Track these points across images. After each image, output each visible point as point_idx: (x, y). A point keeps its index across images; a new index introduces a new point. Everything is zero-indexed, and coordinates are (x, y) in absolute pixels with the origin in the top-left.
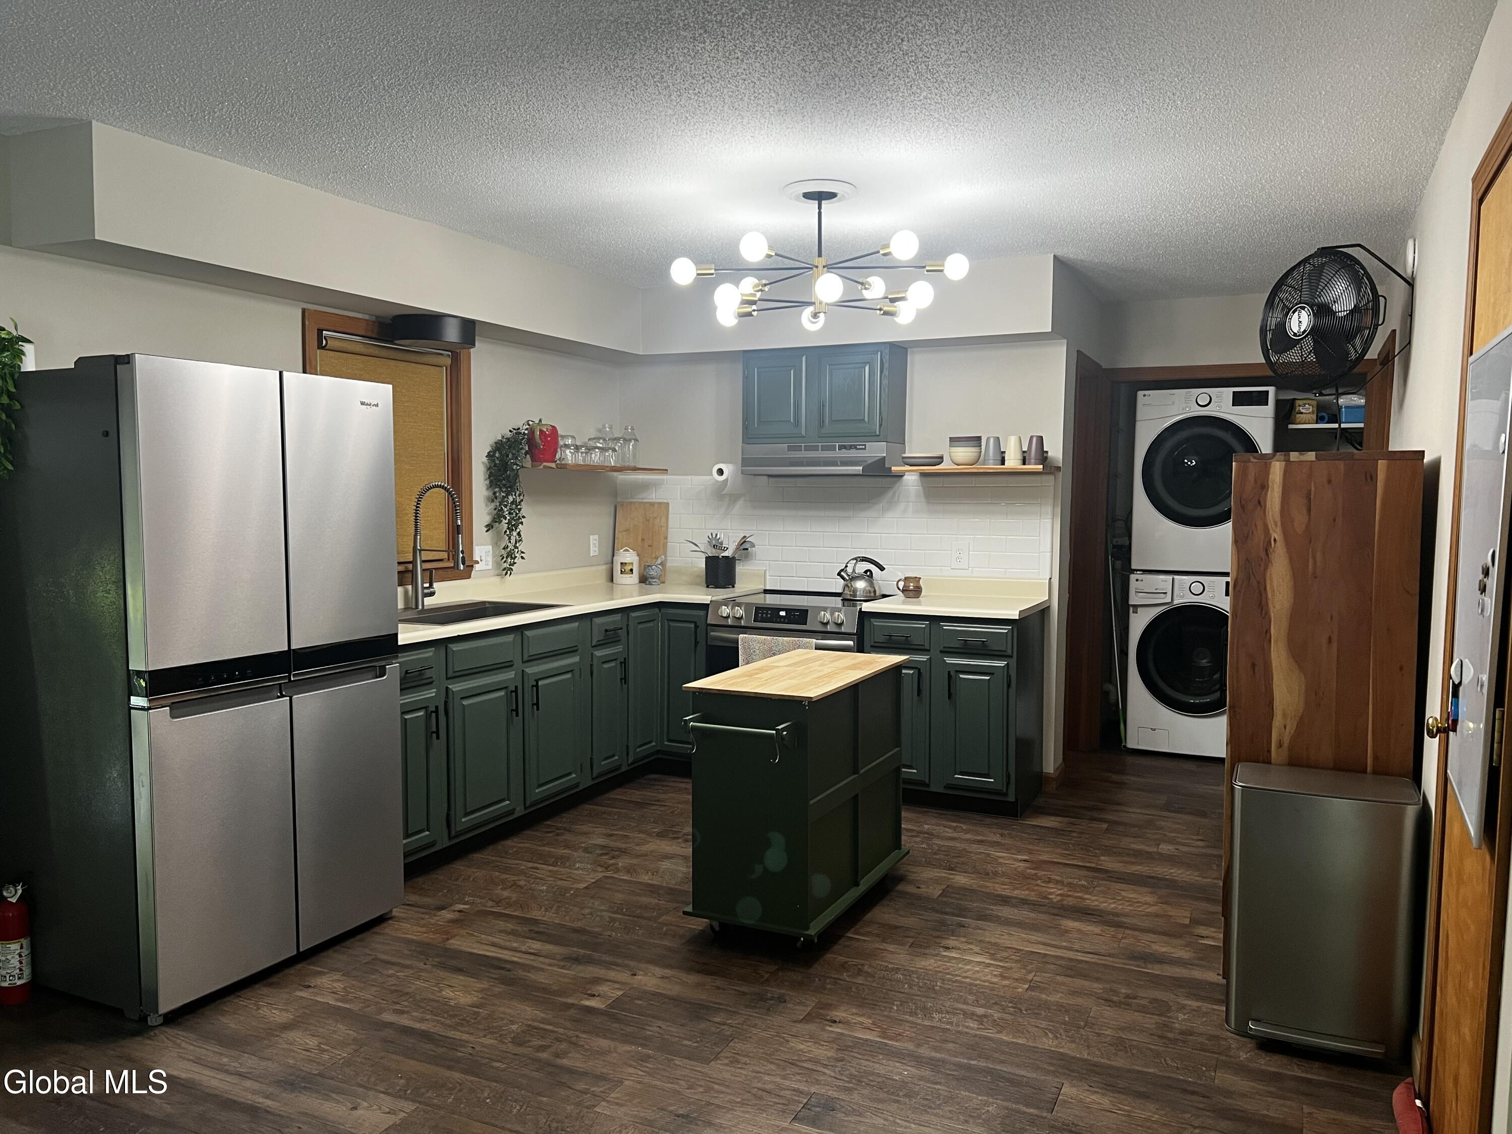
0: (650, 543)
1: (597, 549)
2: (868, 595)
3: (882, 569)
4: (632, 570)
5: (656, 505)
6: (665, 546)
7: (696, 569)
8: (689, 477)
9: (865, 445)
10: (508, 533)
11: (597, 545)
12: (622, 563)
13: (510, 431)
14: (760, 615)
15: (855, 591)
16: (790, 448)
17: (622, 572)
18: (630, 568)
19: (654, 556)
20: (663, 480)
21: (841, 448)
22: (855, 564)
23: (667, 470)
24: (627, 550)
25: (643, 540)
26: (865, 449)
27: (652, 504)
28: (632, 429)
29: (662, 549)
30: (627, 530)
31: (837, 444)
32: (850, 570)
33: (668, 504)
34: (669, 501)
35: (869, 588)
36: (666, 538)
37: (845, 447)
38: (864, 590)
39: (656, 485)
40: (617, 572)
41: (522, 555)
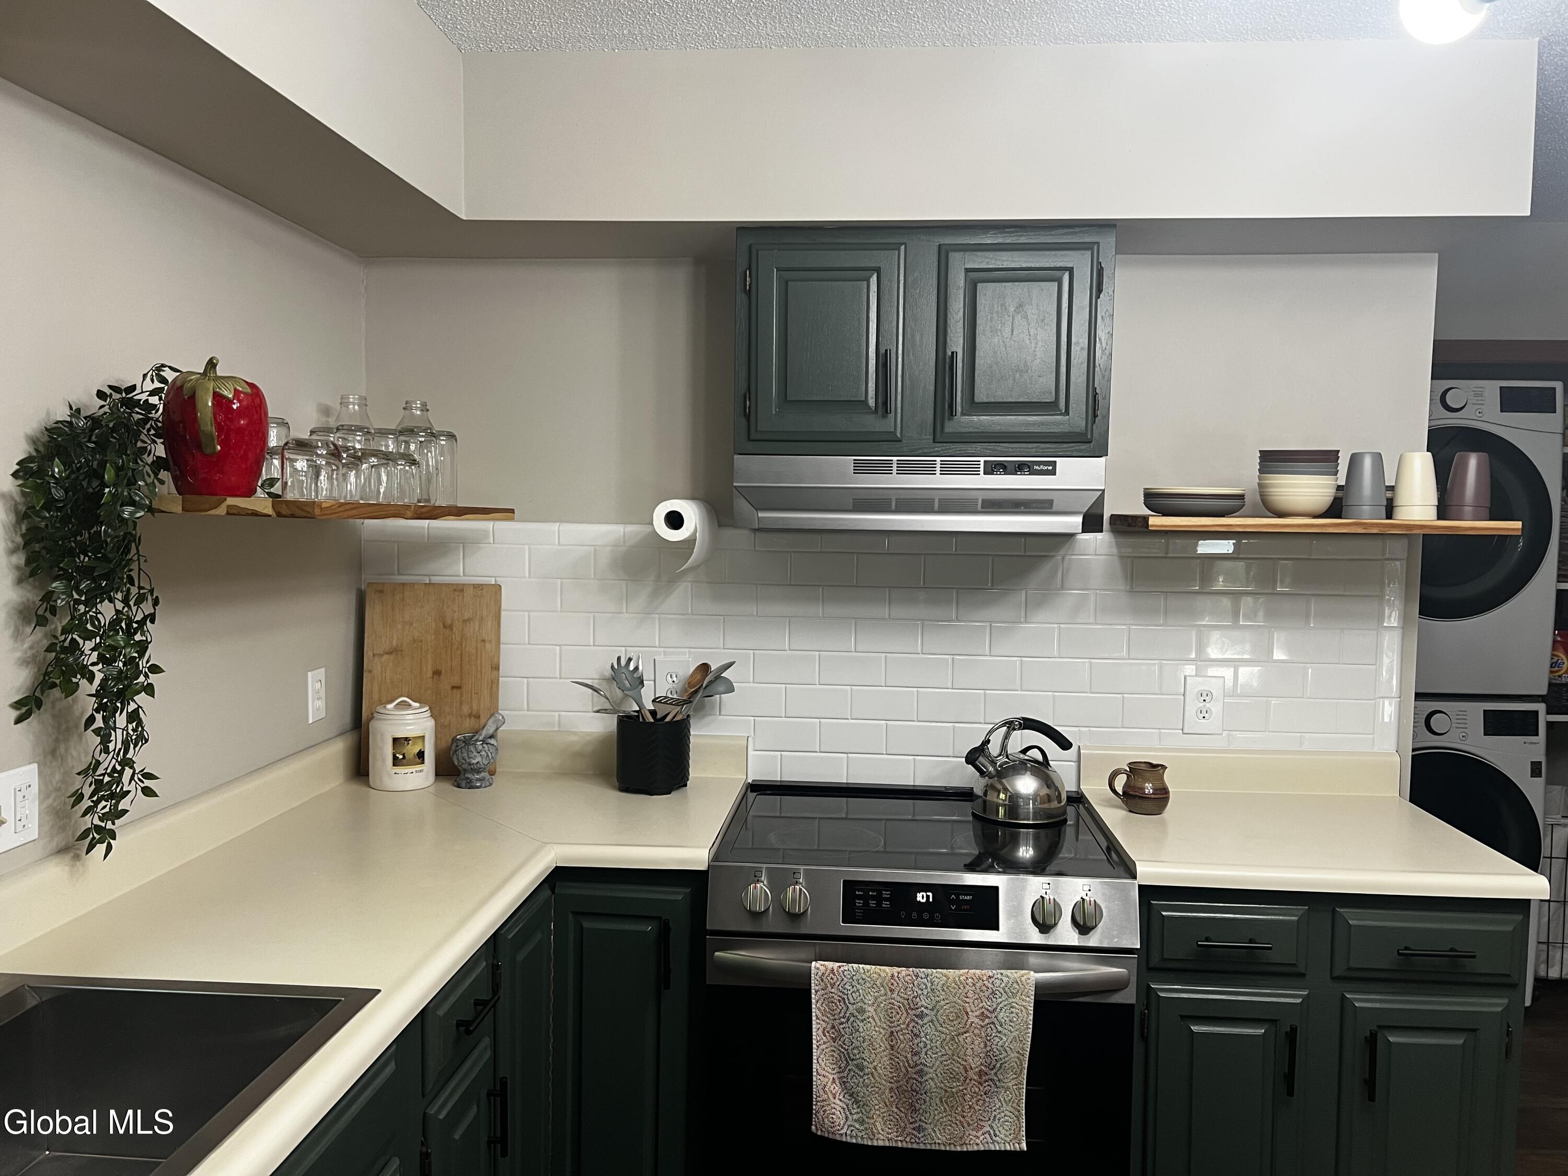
0: (456, 680)
1: (321, 704)
2: (1046, 806)
3: (1064, 744)
4: (421, 755)
5: (470, 592)
6: (494, 684)
7: (574, 738)
8: (555, 526)
9: (1054, 464)
10: (99, 722)
11: (323, 693)
12: (395, 740)
13: (101, 395)
14: (859, 903)
15: (1014, 802)
16: (860, 468)
17: (396, 762)
18: (416, 750)
19: (466, 710)
20: (486, 532)
21: (991, 469)
22: (1007, 737)
23: (512, 511)
24: (404, 706)
25: (437, 673)
26: (1053, 472)
27: (459, 589)
28: (424, 408)
29: (486, 692)
30: (394, 651)
31: (982, 459)
32: (994, 748)
33: (498, 588)
34: (500, 581)
35: (1045, 791)
36: (497, 668)
37: (1004, 468)
38: (1035, 796)
39: (465, 543)
40: (384, 760)
41: (147, 783)
